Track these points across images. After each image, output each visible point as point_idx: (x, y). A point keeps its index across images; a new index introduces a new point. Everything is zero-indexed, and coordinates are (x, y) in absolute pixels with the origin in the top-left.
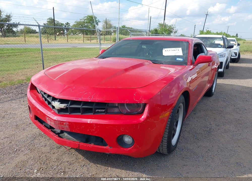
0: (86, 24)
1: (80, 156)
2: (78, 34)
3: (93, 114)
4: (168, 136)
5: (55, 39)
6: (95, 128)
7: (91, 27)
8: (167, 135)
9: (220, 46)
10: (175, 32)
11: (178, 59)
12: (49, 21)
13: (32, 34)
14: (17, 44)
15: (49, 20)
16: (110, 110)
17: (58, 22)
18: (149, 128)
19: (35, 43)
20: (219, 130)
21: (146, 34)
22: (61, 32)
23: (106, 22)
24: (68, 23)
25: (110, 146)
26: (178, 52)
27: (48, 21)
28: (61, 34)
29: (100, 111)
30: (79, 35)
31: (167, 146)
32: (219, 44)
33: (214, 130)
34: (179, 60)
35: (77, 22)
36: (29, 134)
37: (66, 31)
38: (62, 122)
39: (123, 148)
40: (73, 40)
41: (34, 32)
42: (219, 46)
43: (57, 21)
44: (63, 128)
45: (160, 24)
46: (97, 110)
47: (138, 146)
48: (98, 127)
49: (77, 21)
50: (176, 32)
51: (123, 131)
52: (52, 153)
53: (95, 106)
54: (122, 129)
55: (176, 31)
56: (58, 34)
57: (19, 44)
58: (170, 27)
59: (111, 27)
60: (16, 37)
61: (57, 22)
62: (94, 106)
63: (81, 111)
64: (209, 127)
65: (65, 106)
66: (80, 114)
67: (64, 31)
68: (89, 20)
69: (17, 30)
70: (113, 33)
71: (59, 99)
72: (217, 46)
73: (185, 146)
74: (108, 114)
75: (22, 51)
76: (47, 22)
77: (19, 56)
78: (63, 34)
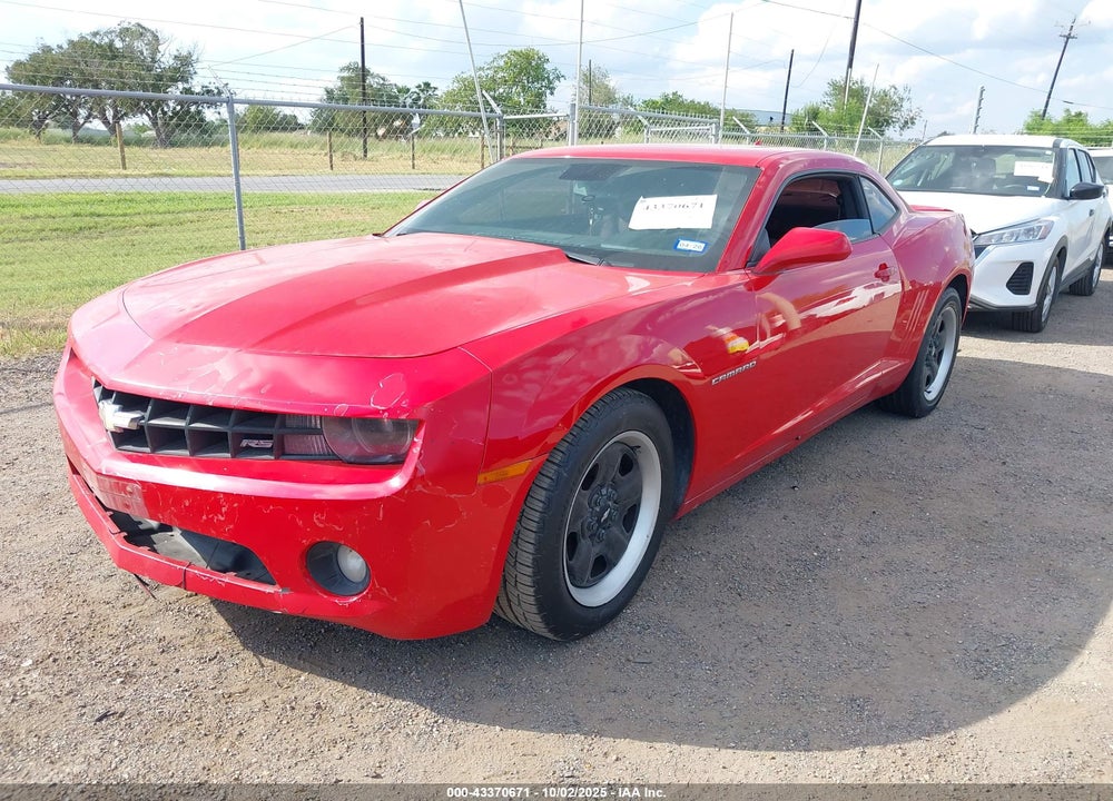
0: (501, 90)
1: (220, 623)
2: (467, 133)
3: (229, 455)
4: (533, 559)
5: (365, 156)
6: (224, 510)
7: (522, 99)
8: (531, 557)
9: (1037, 189)
10: (906, 122)
11: (684, 245)
12: (349, 79)
13: (276, 135)
14: (203, 175)
15: (346, 74)
16: (293, 444)
17: (383, 79)
18: (428, 522)
19: (277, 172)
20: (864, 561)
21: (717, 131)
22: (397, 123)
23: (589, 79)
24: (427, 85)
25: (282, 586)
26: (694, 213)
27: (342, 79)
28: (394, 133)
29: (253, 444)
30: (471, 134)
31: (537, 600)
32: (1033, 180)
33: (837, 559)
34: (689, 248)
35: (464, 80)
36: (72, 530)
37: (416, 120)
38: (121, 482)
39: (330, 594)
40: (443, 159)
41: (290, 125)
42: (1030, 188)
43: (378, 76)
44: (128, 506)
45: (834, 85)
46: (244, 443)
47: (385, 589)
48: (236, 505)
49: (465, 76)
50: (913, 123)
51: (321, 525)
52: (120, 605)
53: (236, 424)
54: (318, 519)
55: (912, 118)
56: (381, 132)
57: (208, 175)
58: (884, 97)
59: (610, 98)
60: (213, 144)
61: (382, 82)
62: (231, 423)
63: (188, 442)
64: (821, 546)
65: (133, 420)
66: (185, 453)
67: (407, 118)
68: (516, 71)
69: (217, 116)
70: (619, 128)
71: (118, 392)
72: (1021, 187)
73: (668, 615)
74: (283, 459)
75: (208, 206)
76: (339, 84)
77: (192, 227)
78: (403, 132)
